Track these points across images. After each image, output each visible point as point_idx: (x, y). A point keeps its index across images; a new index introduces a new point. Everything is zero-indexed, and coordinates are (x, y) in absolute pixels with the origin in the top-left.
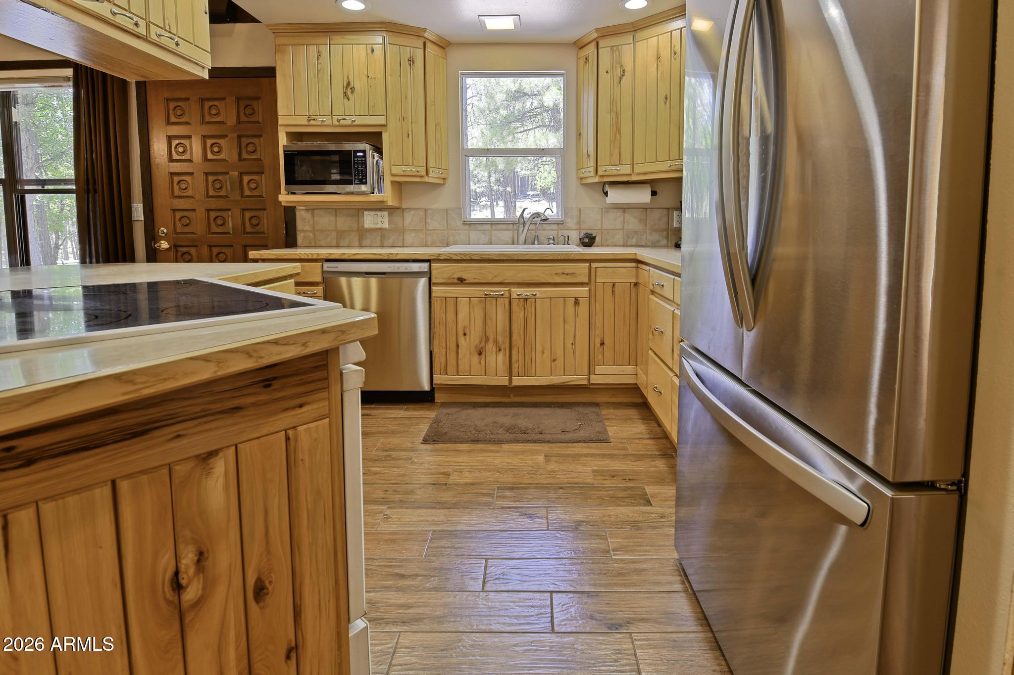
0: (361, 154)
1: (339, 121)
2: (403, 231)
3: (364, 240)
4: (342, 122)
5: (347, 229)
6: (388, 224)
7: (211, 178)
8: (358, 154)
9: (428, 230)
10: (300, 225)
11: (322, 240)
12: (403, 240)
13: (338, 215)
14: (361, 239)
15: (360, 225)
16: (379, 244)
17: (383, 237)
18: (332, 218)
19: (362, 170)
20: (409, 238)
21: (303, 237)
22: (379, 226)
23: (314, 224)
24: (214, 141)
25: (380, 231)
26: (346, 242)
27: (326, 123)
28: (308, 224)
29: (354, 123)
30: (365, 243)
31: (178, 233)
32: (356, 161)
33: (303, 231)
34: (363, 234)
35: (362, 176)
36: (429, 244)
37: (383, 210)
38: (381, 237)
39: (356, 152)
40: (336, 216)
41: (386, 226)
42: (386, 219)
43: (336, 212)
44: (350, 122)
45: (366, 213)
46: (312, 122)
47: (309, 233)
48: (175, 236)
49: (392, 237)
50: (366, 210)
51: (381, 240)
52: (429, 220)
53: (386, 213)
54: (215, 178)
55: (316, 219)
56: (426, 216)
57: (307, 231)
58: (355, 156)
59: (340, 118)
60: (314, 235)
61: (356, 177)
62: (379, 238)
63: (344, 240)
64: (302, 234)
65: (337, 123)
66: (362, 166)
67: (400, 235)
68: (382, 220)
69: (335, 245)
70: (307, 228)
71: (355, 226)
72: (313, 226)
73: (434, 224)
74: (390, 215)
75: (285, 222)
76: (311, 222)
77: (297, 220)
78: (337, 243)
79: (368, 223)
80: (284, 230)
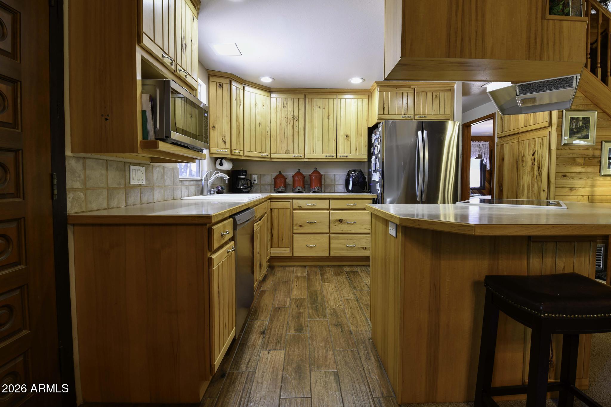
1: (179, 71)
2: (152, 188)
3: (129, 198)
4: (181, 74)
5: (116, 186)
6: (146, 181)
9: (165, 186)
10: (69, 181)
11: (93, 201)
12: (153, 196)
13: (109, 167)
14: (126, 198)
15: (127, 181)
16: (137, 201)
17: (141, 195)
18: (104, 172)
20: (157, 195)
22: (139, 183)
23: (85, 179)
25: (140, 188)
26: (115, 202)
27: (172, 67)
28: (78, 179)
29: (186, 79)
30: (129, 203)
33: (72, 189)
34: (128, 192)
37: (142, 165)
40: (107, 169)
41: (144, 182)
42: (144, 176)
44: (184, 77)
45: (132, 167)
47: (79, 193)
49: (147, 193)
51: (140, 197)
52: (165, 177)
53: (144, 169)
55: (88, 172)
56: (164, 172)
57: (77, 189)
59: (180, 68)
60: (85, 195)
62: (139, 195)
63: (113, 199)
64: (71, 194)
67: (151, 192)
68: (142, 176)
70: (78, 185)
71: (123, 182)
72: (84, 182)
73: (168, 180)
74: (146, 171)
75: (55, 177)
76: (82, 176)
77: (67, 173)
78: (108, 205)
79: (133, 179)
80: (52, 190)
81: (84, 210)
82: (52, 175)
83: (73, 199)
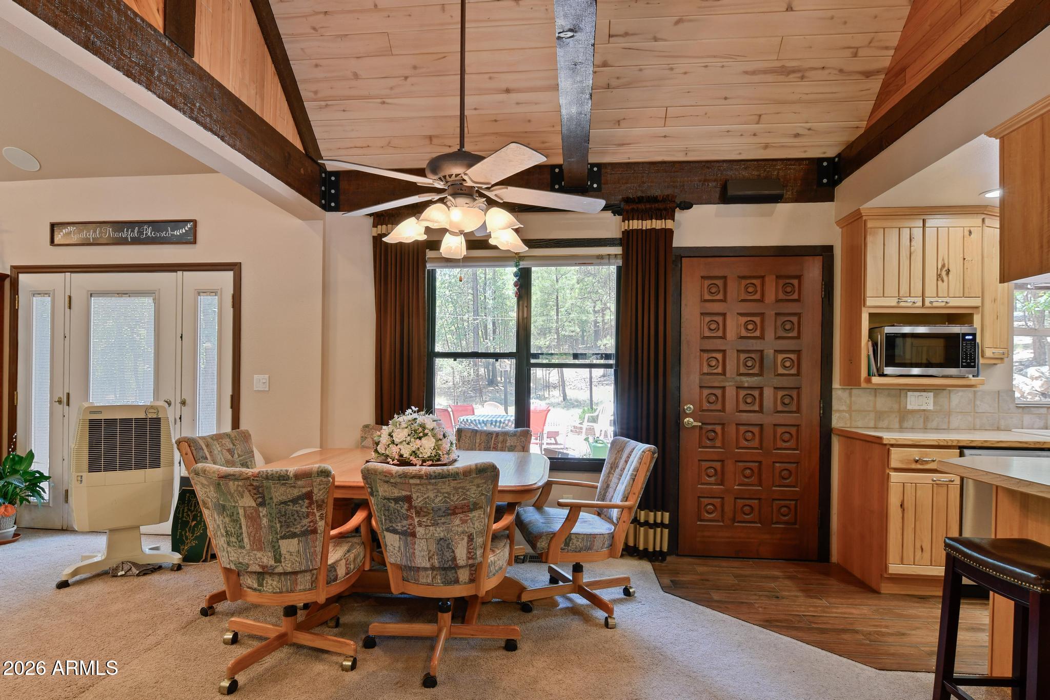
0: (971, 337)
1: (931, 302)
2: (949, 414)
3: (905, 422)
4: (935, 304)
5: (887, 410)
6: (934, 406)
7: (743, 356)
8: (967, 337)
9: (977, 413)
10: (835, 405)
11: (859, 421)
12: (949, 422)
13: (878, 394)
14: (902, 420)
15: (902, 406)
16: (921, 426)
17: (926, 420)
18: (872, 398)
19: (971, 354)
20: (955, 421)
21: (838, 417)
22: (922, 408)
23: (851, 403)
24: (749, 319)
25: (923, 413)
26: (884, 424)
27: (917, 305)
28: (844, 404)
29: (948, 305)
30: (905, 425)
31: (703, 411)
32: (964, 345)
33: (839, 411)
34: (904, 415)
35: (971, 359)
36: (978, 427)
37: (928, 391)
38: (924, 420)
39: (965, 335)
40: (876, 396)
41: (931, 407)
42: (931, 401)
43: (875, 392)
44: (943, 304)
45: (909, 394)
46: (902, 304)
47: (845, 413)
48: (700, 413)
49: (937, 419)
50: (909, 390)
51: (924, 422)
52: (978, 403)
53: (931, 394)
54: (747, 355)
55: (853, 399)
56: (975, 397)
57: (843, 411)
58: (964, 339)
59: (932, 300)
60: (851, 416)
61: (964, 361)
62: (922, 420)
63: (883, 421)
64: (837, 415)
65: (930, 305)
66: (971, 350)
67: (945, 417)
68: (928, 401)
69: (873, 427)
70: (844, 408)
71: (896, 406)
72: (850, 407)
73: (984, 406)
74: (935, 397)
75: (822, 402)
76: (848, 402)
77: (833, 400)
78: (875, 425)
79: (911, 404)
80: (820, 410)
81: (849, 425)
82: (820, 401)
83: (839, 417)
